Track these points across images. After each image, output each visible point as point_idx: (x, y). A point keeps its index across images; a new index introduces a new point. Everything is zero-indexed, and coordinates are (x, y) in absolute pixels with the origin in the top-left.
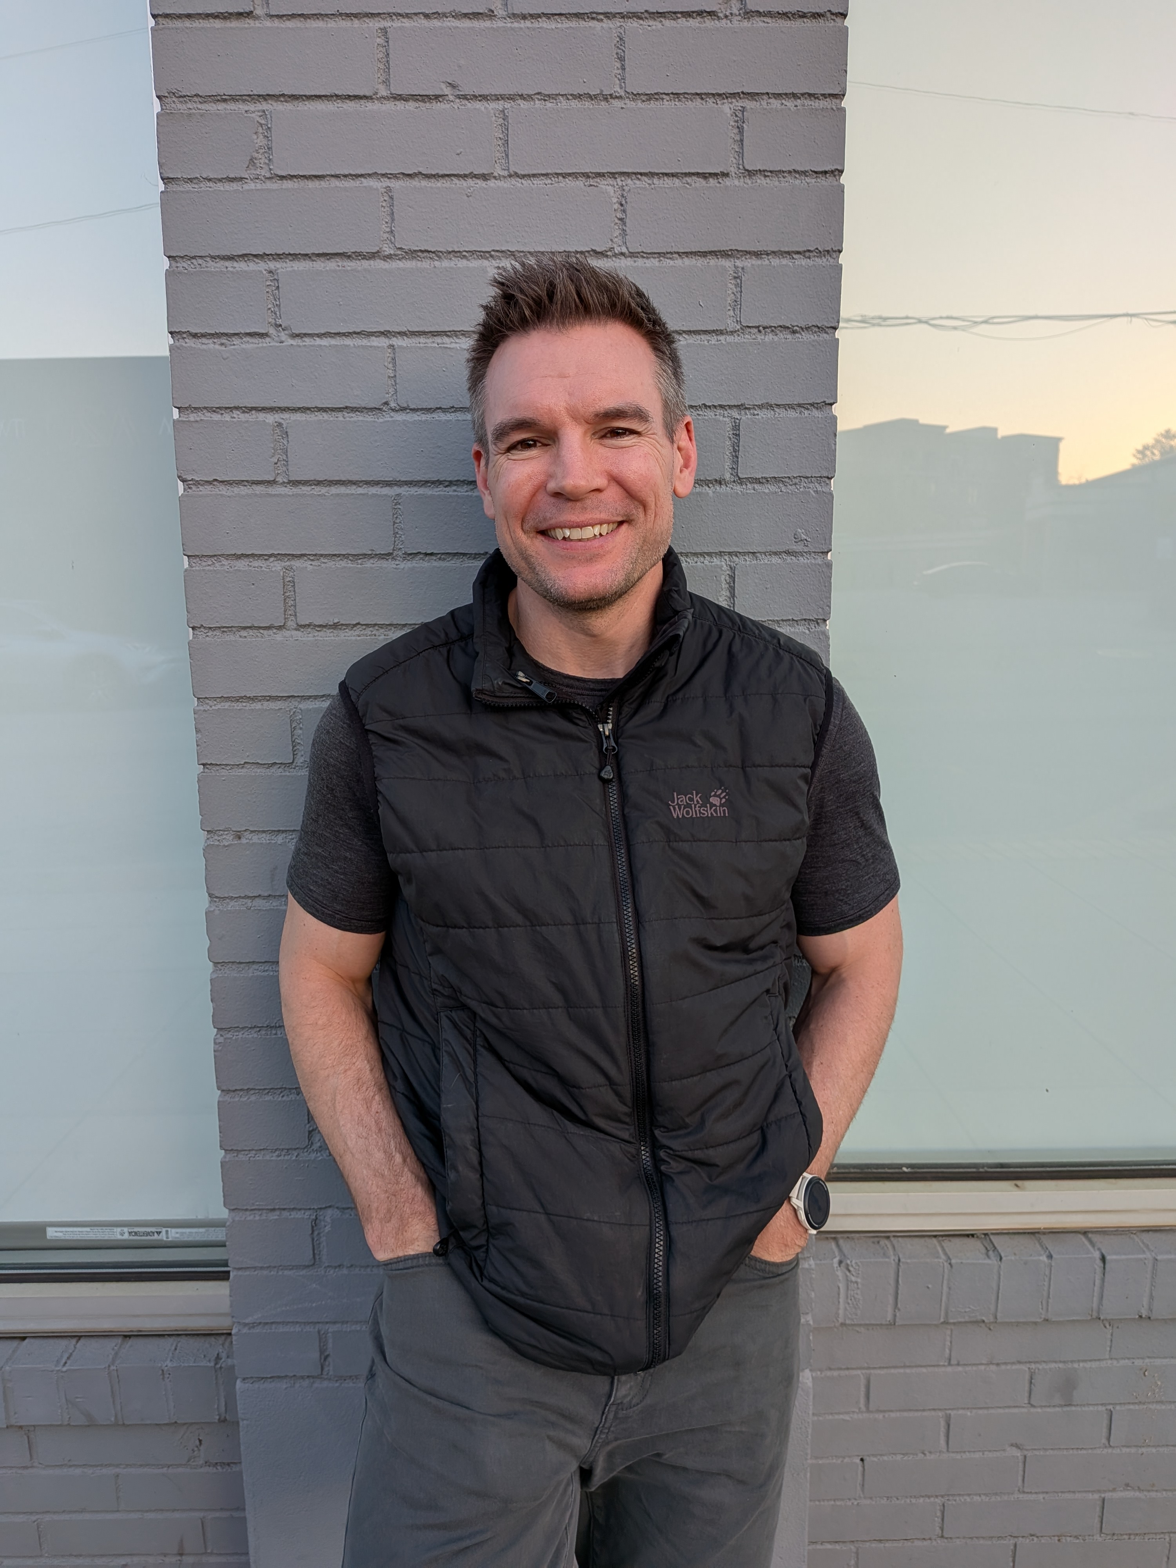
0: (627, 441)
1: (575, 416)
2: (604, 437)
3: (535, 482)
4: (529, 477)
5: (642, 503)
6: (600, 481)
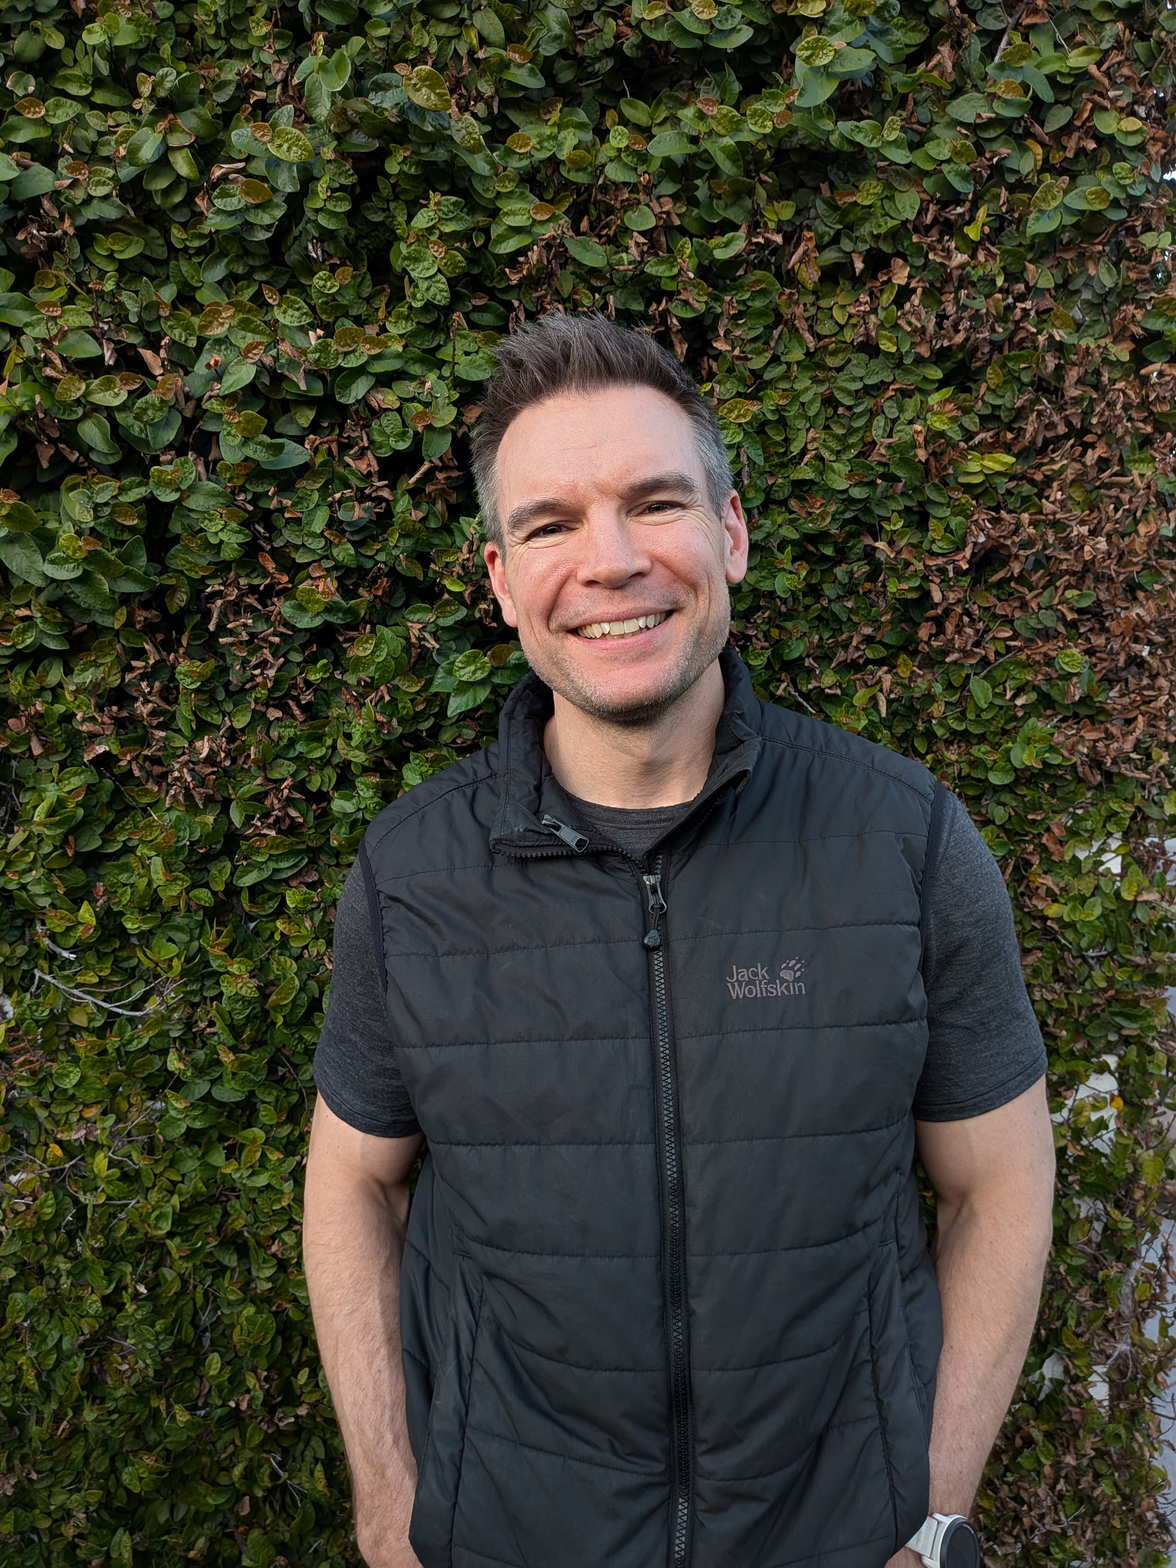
0: (670, 515)
1: (605, 492)
2: (638, 514)
3: (562, 571)
4: (555, 567)
5: (694, 587)
6: (642, 563)
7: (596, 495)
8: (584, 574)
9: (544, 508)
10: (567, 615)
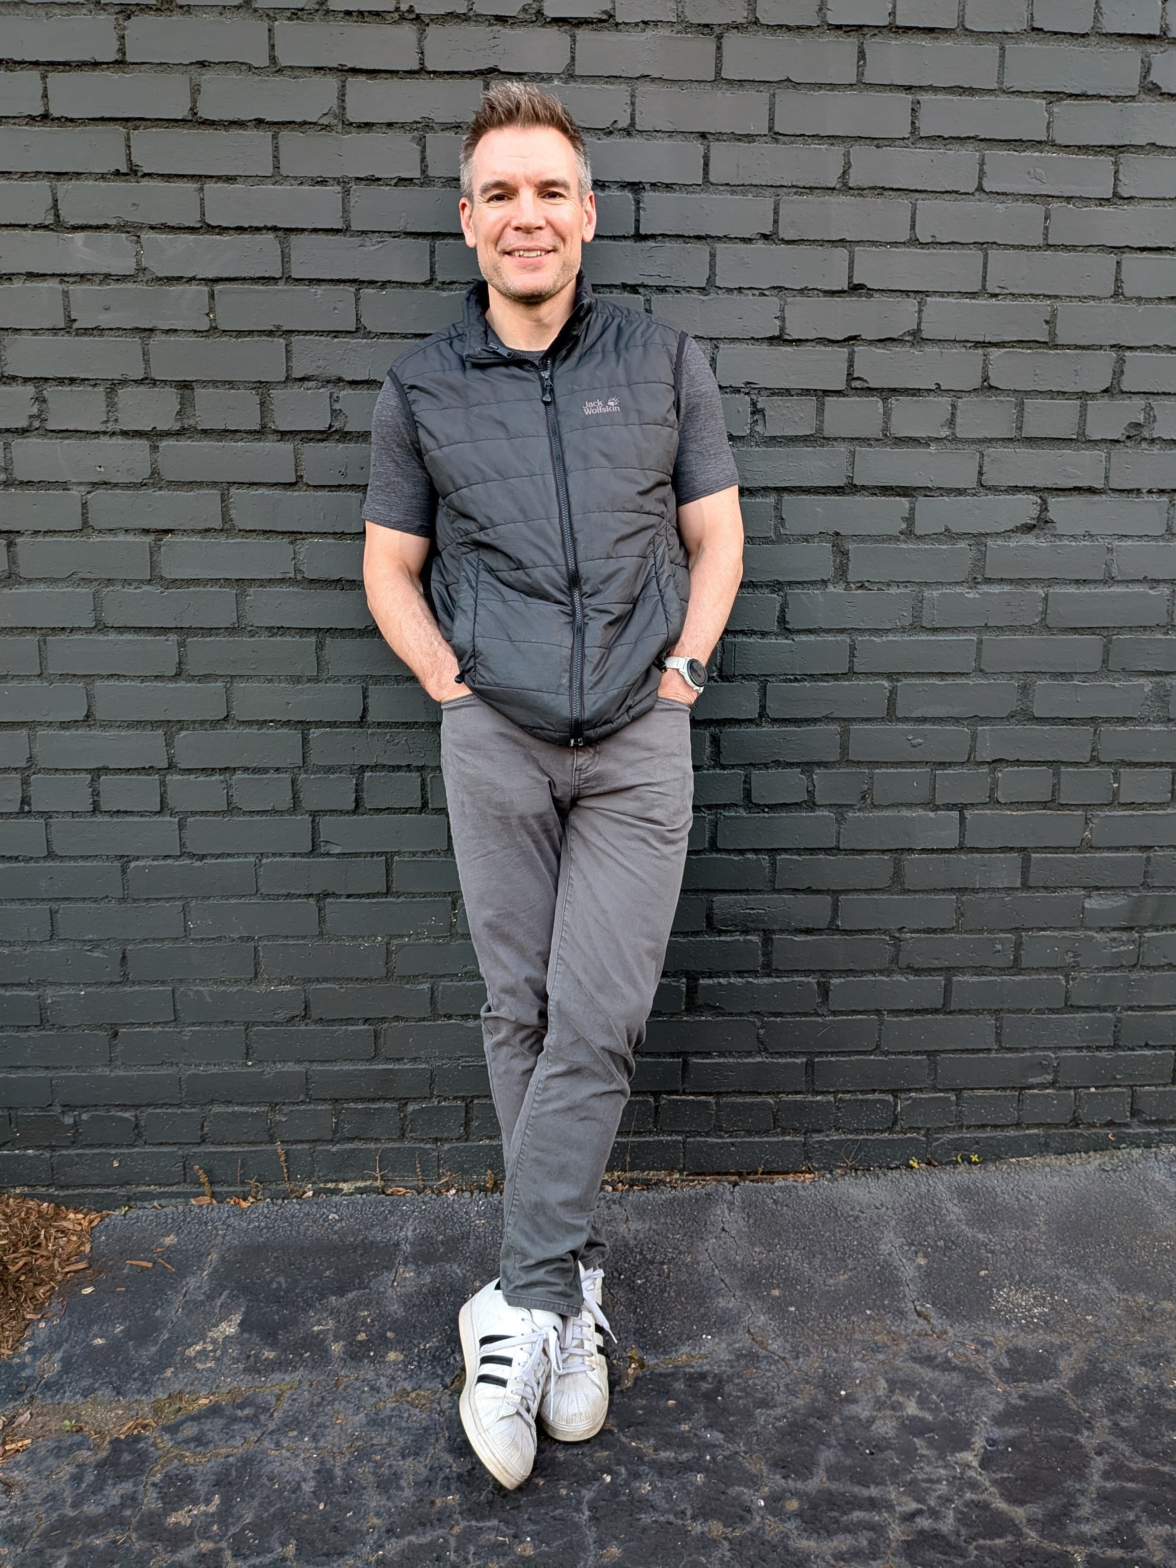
0: (558, 200)
1: (528, 182)
2: (544, 197)
3: (504, 222)
4: (501, 219)
5: (564, 240)
6: (542, 223)
7: (524, 183)
8: (514, 223)
9: (498, 185)
10: (504, 244)
